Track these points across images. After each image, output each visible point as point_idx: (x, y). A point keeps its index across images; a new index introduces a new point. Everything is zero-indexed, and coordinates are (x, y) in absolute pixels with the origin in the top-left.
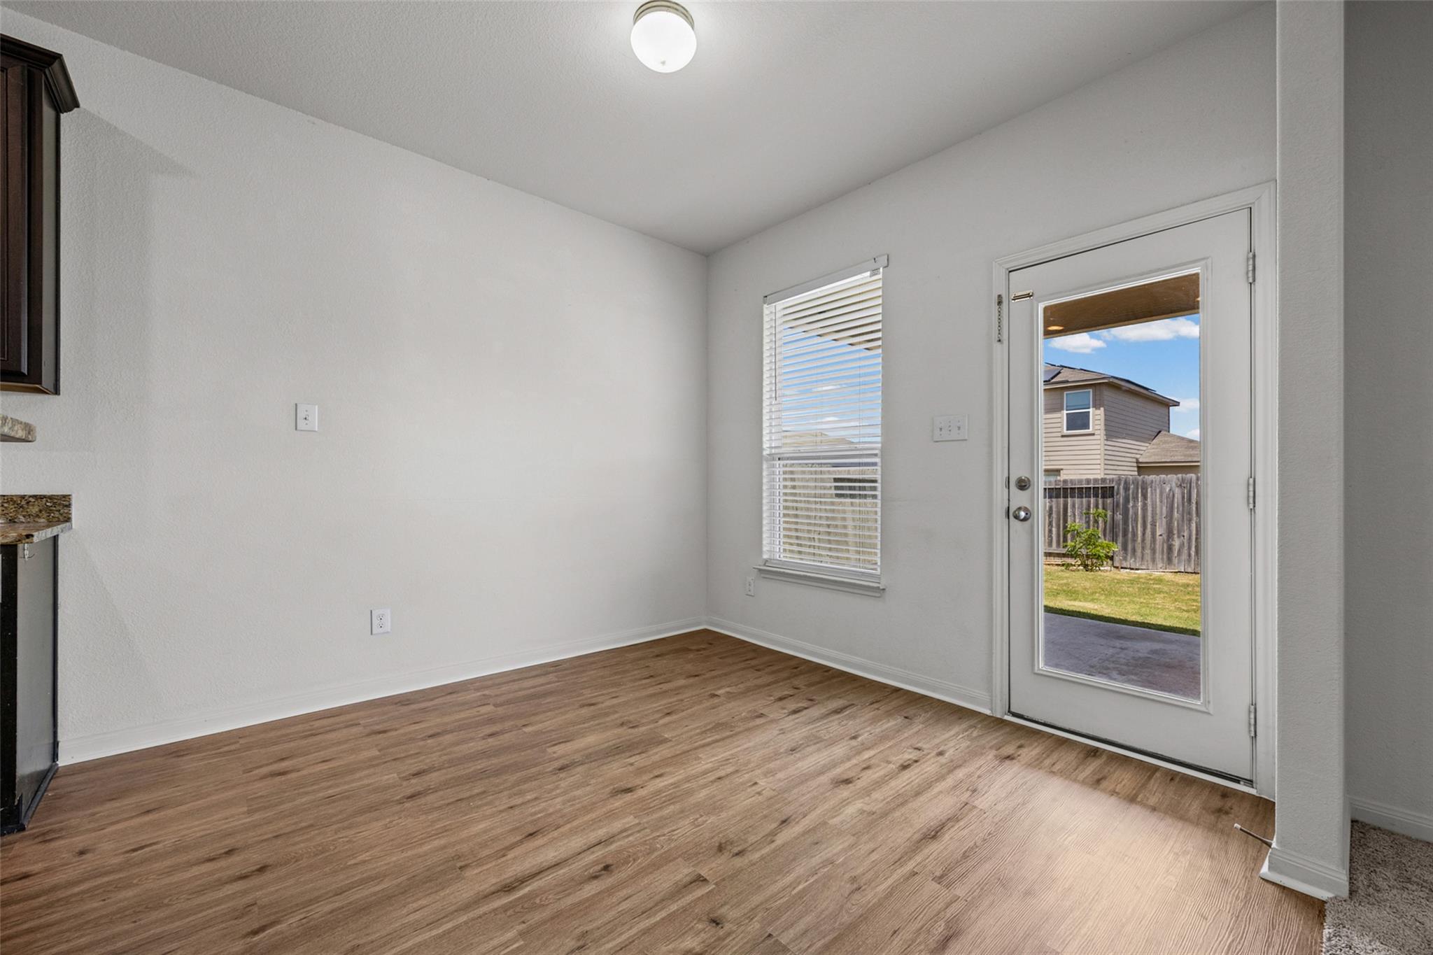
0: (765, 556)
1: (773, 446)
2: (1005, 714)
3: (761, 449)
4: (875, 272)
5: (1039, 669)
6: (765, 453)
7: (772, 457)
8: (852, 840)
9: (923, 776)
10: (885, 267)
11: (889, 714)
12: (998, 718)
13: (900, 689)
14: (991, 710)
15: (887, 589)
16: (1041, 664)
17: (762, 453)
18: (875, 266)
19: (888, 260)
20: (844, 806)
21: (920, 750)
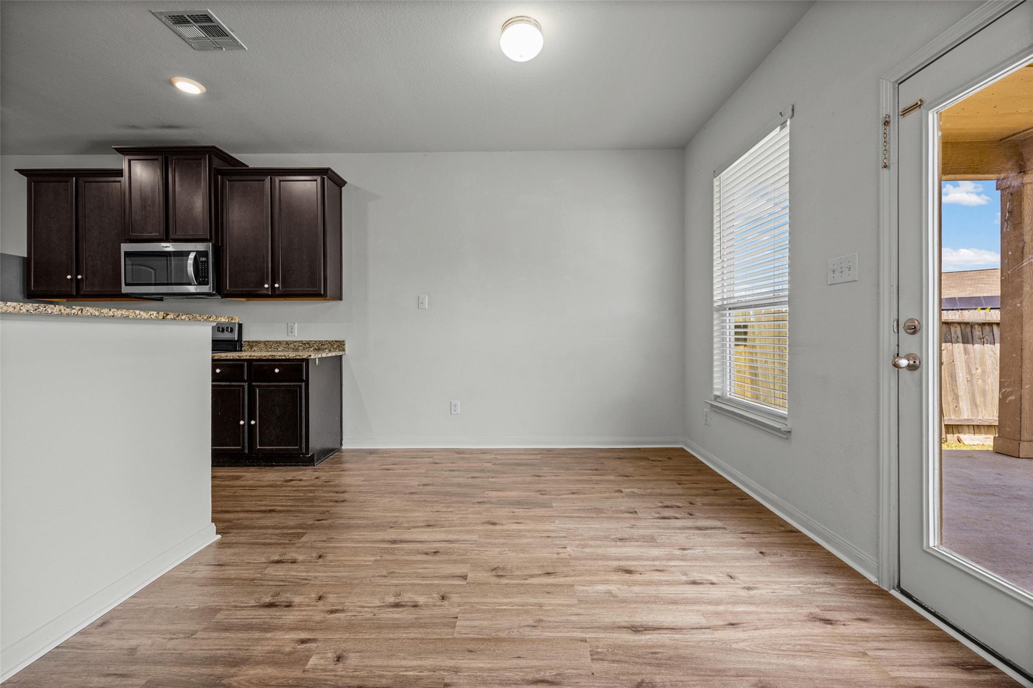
0: (717, 393)
1: (725, 297)
2: (894, 588)
3: (712, 302)
4: (783, 125)
5: (929, 547)
6: (715, 305)
7: (722, 308)
8: (575, 601)
9: (698, 595)
10: (791, 118)
11: (749, 545)
12: (883, 590)
13: (798, 531)
14: (878, 578)
15: (792, 432)
16: (933, 541)
17: (712, 305)
18: (783, 120)
19: (793, 110)
20: (601, 583)
21: (732, 578)
